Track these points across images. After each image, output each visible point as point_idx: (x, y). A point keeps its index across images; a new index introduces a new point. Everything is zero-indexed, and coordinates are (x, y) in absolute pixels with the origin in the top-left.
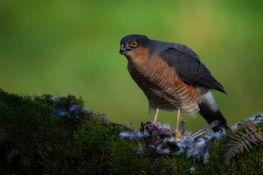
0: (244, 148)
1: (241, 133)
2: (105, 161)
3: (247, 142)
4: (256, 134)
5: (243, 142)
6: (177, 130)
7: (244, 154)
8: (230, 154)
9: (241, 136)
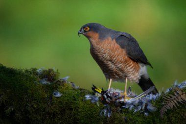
0: (174, 106)
1: (171, 95)
2: (74, 115)
3: (175, 102)
4: (181, 96)
5: (172, 102)
6: (126, 93)
7: (173, 110)
8: (164, 110)
9: (171, 97)
